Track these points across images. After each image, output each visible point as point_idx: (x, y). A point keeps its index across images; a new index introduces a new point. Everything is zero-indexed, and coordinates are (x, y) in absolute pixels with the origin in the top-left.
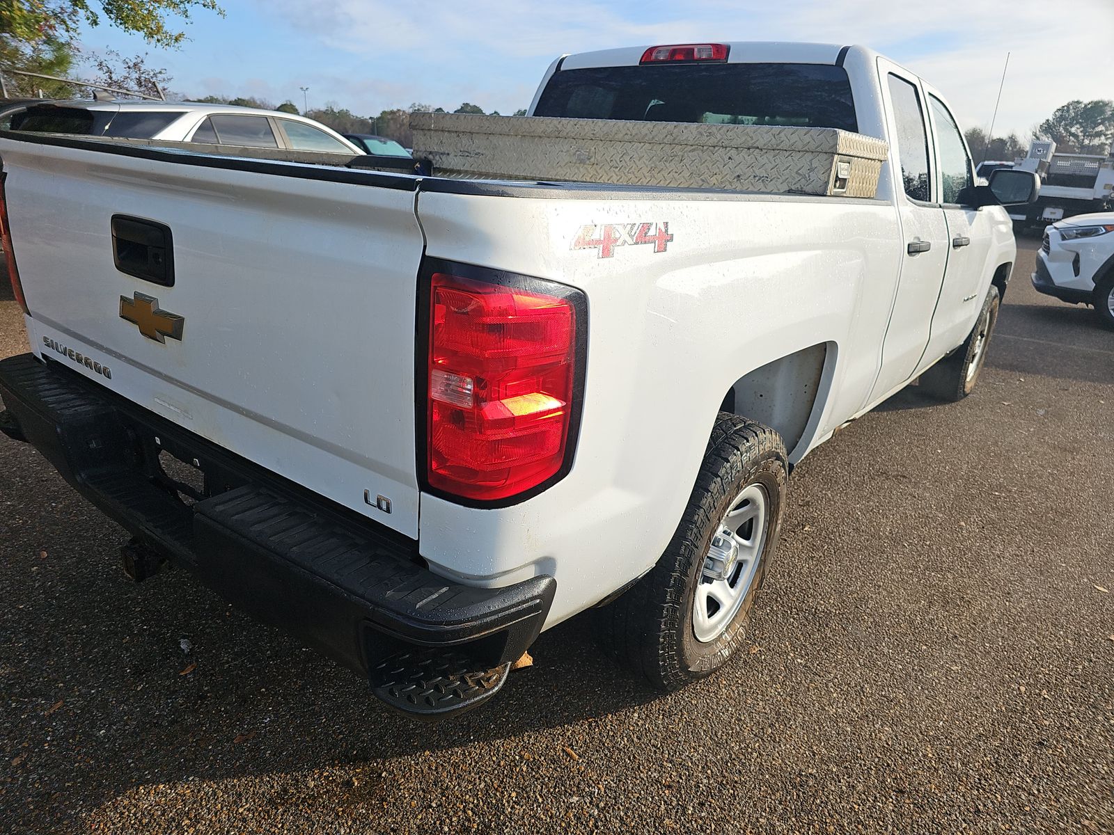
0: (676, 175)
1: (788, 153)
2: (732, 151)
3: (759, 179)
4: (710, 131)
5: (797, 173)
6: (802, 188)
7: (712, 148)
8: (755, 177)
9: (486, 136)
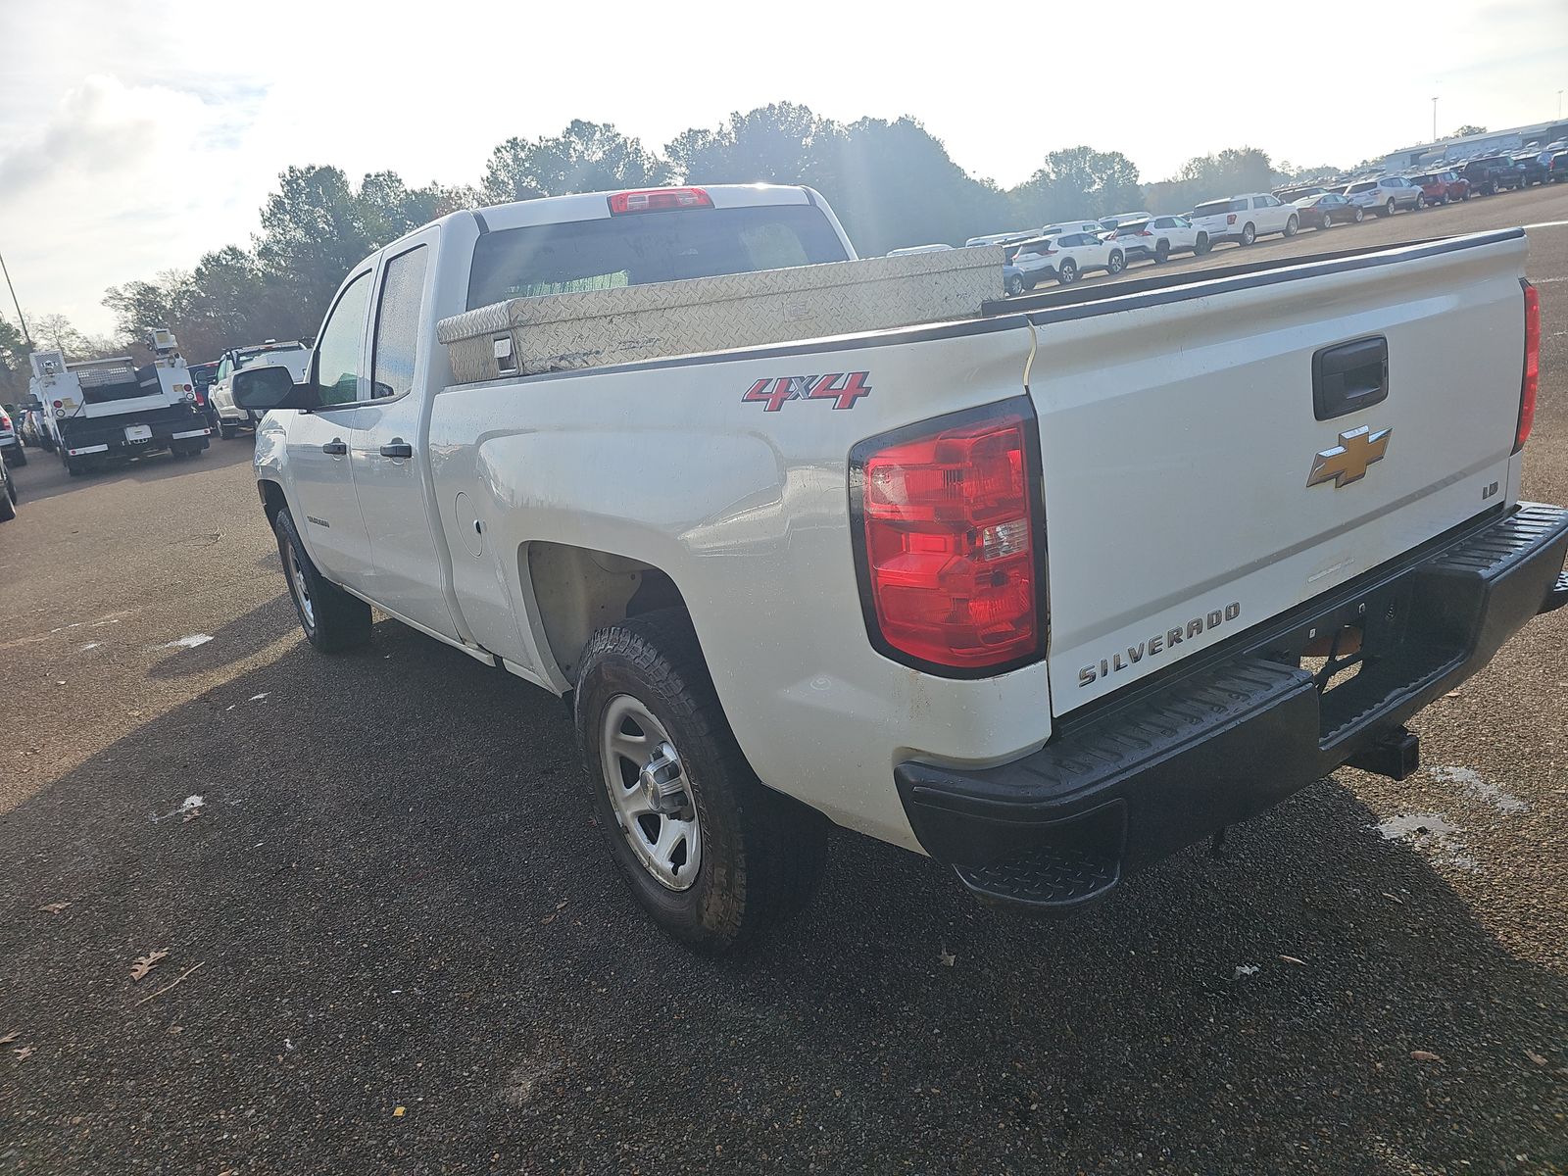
9: (660, 313)
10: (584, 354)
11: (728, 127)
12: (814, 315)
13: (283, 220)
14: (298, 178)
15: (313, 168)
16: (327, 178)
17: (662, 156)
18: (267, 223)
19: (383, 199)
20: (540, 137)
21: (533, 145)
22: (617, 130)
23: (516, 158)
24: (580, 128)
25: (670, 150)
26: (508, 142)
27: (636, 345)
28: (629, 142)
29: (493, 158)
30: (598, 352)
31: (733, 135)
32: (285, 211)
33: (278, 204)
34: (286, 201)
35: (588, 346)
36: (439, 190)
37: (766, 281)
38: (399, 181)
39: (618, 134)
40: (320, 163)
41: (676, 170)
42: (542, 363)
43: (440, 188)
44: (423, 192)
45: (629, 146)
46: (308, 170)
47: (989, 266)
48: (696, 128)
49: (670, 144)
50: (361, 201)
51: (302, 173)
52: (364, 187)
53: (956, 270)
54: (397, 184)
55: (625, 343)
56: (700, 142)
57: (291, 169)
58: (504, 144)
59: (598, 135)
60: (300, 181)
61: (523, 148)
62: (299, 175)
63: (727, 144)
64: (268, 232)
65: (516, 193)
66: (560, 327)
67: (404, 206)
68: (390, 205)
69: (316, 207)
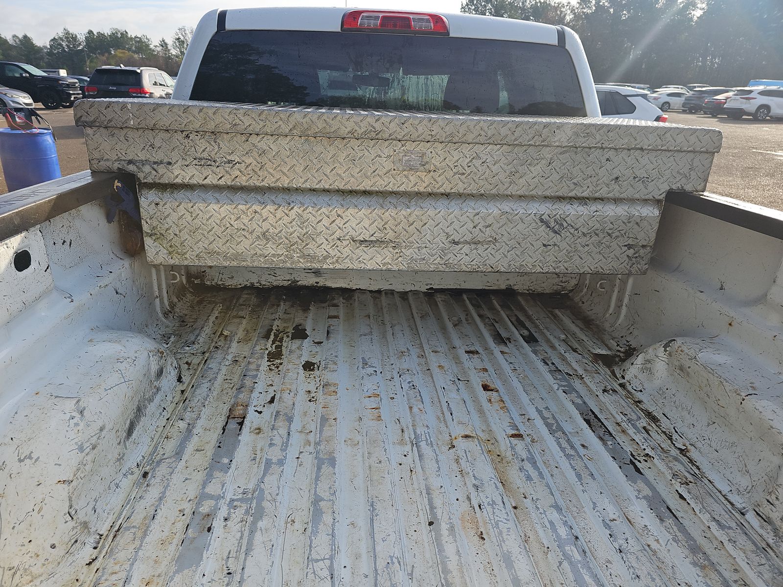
0: (542, 180)
1: (671, 153)
2: (610, 152)
3: (640, 180)
4: (588, 131)
5: (678, 172)
6: (682, 187)
7: (587, 150)
8: (635, 178)
9: (244, 138)
10: (155, 163)
12: (432, 168)
27: (213, 163)
30: (169, 163)
35: (159, 156)
37: (376, 125)
42: (109, 164)
47: (694, 152)
53: (641, 149)
55: (201, 159)
65: (594, 8)
66: (131, 134)
67: (533, 8)
68: (526, 7)
69: (488, 3)
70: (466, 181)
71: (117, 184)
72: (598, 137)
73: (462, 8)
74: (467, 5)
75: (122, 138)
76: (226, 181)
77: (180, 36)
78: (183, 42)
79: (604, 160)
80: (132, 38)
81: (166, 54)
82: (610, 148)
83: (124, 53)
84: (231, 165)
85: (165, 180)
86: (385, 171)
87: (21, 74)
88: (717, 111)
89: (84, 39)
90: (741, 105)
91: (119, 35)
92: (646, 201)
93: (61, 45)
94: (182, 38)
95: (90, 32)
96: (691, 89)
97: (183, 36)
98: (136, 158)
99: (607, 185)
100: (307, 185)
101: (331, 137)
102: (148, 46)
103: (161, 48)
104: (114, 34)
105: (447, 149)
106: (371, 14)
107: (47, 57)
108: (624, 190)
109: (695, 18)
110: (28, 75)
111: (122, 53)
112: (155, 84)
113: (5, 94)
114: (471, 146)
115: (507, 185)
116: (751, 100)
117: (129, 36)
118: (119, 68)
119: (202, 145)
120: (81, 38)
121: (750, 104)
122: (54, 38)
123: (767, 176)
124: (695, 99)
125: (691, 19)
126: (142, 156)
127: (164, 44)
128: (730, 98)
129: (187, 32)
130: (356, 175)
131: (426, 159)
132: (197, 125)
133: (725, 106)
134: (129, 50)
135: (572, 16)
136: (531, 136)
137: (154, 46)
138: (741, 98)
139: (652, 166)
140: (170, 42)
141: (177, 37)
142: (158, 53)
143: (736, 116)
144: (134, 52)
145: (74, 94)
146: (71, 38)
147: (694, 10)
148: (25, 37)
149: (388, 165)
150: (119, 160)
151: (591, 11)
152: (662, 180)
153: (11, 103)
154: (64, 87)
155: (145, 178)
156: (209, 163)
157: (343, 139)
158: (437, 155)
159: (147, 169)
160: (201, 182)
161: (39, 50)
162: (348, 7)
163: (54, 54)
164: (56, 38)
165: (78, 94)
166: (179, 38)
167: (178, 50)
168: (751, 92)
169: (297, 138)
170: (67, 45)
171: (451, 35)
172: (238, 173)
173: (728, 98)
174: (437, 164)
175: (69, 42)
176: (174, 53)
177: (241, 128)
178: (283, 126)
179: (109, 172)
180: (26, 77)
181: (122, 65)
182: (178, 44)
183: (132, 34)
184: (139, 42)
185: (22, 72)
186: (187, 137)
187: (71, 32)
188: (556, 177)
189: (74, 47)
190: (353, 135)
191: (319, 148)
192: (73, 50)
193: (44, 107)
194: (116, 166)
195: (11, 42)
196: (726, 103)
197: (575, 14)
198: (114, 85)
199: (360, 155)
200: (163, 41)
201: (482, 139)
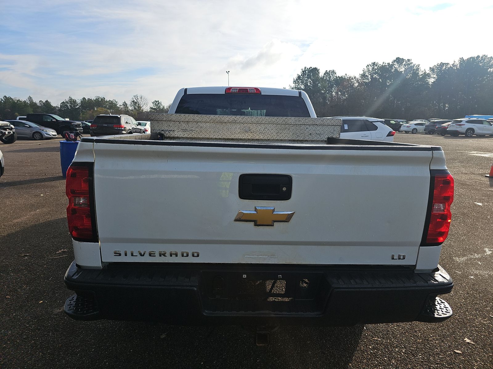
1: (326, 126)
3: (318, 135)
5: (330, 132)
6: (332, 136)
7: (300, 125)
8: (316, 134)
9: (196, 123)
10: (170, 131)
11: (457, 63)
12: (252, 131)
13: (299, 82)
14: (306, 70)
15: (311, 68)
16: (315, 71)
17: (428, 71)
18: (294, 82)
19: (329, 78)
20: (383, 62)
21: (380, 65)
22: (412, 61)
23: (373, 68)
24: (399, 61)
25: (432, 69)
26: (372, 63)
28: (415, 66)
29: (365, 68)
30: (174, 131)
31: (458, 66)
32: (300, 79)
33: (299, 77)
34: (301, 76)
35: (171, 129)
36: (347, 77)
37: (235, 119)
38: (335, 73)
39: (412, 63)
40: (313, 67)
41: (432, 76)
42: (156, 131)
43: (347, 76)
44: (342, 77)
45: (415, 67)
46: (310, 68)
47: (334, 125)
48: (444, 62)
49: (432, 67)
50: (322, 78)
51: (308, 69)
52: (325, 74)
54: (334, 74)
55: (183, 129)
56: (444, 67)
57: (305, 68)
58: (370, 64)
59: (404, 63)
60: (306, 71)
61: (376, 65)
62: (307, 69)
63: (455, 69)
64: (294, 85)
65: (370, 79)
66: (164, 122)
67: (335, 80)
68: (331, 80)
69: (309, 79)
70: (263, 135)
71: (159, 136)
72: (302, 121)
73: (294, 81)
74: (297, 80)
75: (161, 124)
76: (190, 136)
77: (135, 100)
78: (136, 103)
79: (306, 129)
80: (107, 101)
81: (126, 109)
82: (307, 125)
83: (102, 109)
84: (192, 131)
85: (172, 136)
86: (238, 132)
87: (52, 120)
88: (444, 132)
89: (80, 102)
90: (456, 129)
91: (100, 100)
92: (322, 141)
93: (67, 105)
94: (135, 101)
95: (84, 99)
96: (429, 121)
97: (136, 100)
98: (164, 129)
99: (308, 136)
100: (215, 137)
101: (222, 122)
102: (116, 105)
103: (123, 106)
104: (97, 99)
105: (257, 125)
106: (235, 88)
107: (58, 112)
108: (313, 138)
109: (430, 83)
110: (55, 120)
111: (101, 109)
112: (127, 123)
113: (43, 130)
114: (264, 124)
115: (276, 136)
116: (462, 126)
117: (106, 100)
118: (109, 115)
119: (184, 125)
120: (79, 102)
121: (462, 128)
122: (63, 102)
123: (459, 162)
124: (431, 126)
125: (428, 83)
126: (166, 129)
127: (125, 104)
128: (450, 125)
129: (139, 98)
130: (229, 134)
131: (250, 129)
132: (183, 120)
133: (447, 129)
134: (105, 107)
135: (357, 84)
136: (282, 121)
137: (119, 105)
138: (456, 125)
139: (321, 130)
140: (128, 103)
141: (133, 100)
142: (121, 109)
143: (455, 134)
144: (108, 109)
145: (79, 130)
146: (72, 102)
147: (429, 79)
148: (47, 101)
149: (239, 131)
150: (159, 130)
151: (368, 81)
152: (325, 135)
153: (45, 134)
154: (74, 126)
155: (166, 135)
156: (186, 130)
157: (225, 123)
158: (253, 127)
159: (167, 132)
160: (183, 136)
161: (55, 108)
162: (229, 86)
163: (63, 110)
164: (65, 102)
165: (81, 130)
166: (134, 101)
167: (133, 107)
168: (461, 121)
169: (212, 123)
170: (70, 106)
171: (262, 94)
172: (194, 133)
173: (449, 125)
174: (254, 130)
175: (71, 104)
176: (130, 109)
177: (195, 120)
178: (208, 119)
179: (156, 133)
180: (54, 121)
181: (110, 114)
182: (133, 104)
183: (107, 99)
184: (111, 103)
185: (52, 119)
186: (180, 123)
187: (73, 99)
188: (291, 134)
189: (74, 106)
190: (228, 122)
191: (218, 126)
192: (73, 108)
193: (62, 137)
194: (158, 131)
195: (38, 104)
196: (448, 128)
197: (359, 83)
198: (106, 123)
199: (230, 128)
200: (125, 102)
201: (267, 122)
